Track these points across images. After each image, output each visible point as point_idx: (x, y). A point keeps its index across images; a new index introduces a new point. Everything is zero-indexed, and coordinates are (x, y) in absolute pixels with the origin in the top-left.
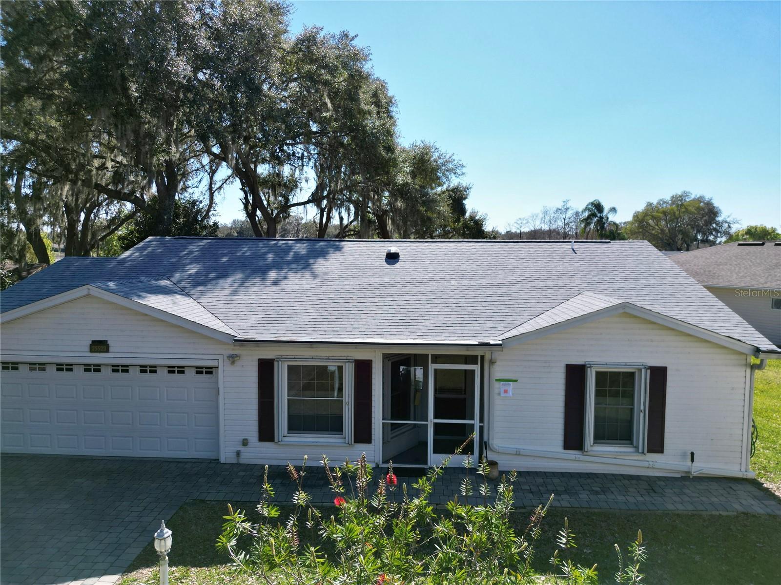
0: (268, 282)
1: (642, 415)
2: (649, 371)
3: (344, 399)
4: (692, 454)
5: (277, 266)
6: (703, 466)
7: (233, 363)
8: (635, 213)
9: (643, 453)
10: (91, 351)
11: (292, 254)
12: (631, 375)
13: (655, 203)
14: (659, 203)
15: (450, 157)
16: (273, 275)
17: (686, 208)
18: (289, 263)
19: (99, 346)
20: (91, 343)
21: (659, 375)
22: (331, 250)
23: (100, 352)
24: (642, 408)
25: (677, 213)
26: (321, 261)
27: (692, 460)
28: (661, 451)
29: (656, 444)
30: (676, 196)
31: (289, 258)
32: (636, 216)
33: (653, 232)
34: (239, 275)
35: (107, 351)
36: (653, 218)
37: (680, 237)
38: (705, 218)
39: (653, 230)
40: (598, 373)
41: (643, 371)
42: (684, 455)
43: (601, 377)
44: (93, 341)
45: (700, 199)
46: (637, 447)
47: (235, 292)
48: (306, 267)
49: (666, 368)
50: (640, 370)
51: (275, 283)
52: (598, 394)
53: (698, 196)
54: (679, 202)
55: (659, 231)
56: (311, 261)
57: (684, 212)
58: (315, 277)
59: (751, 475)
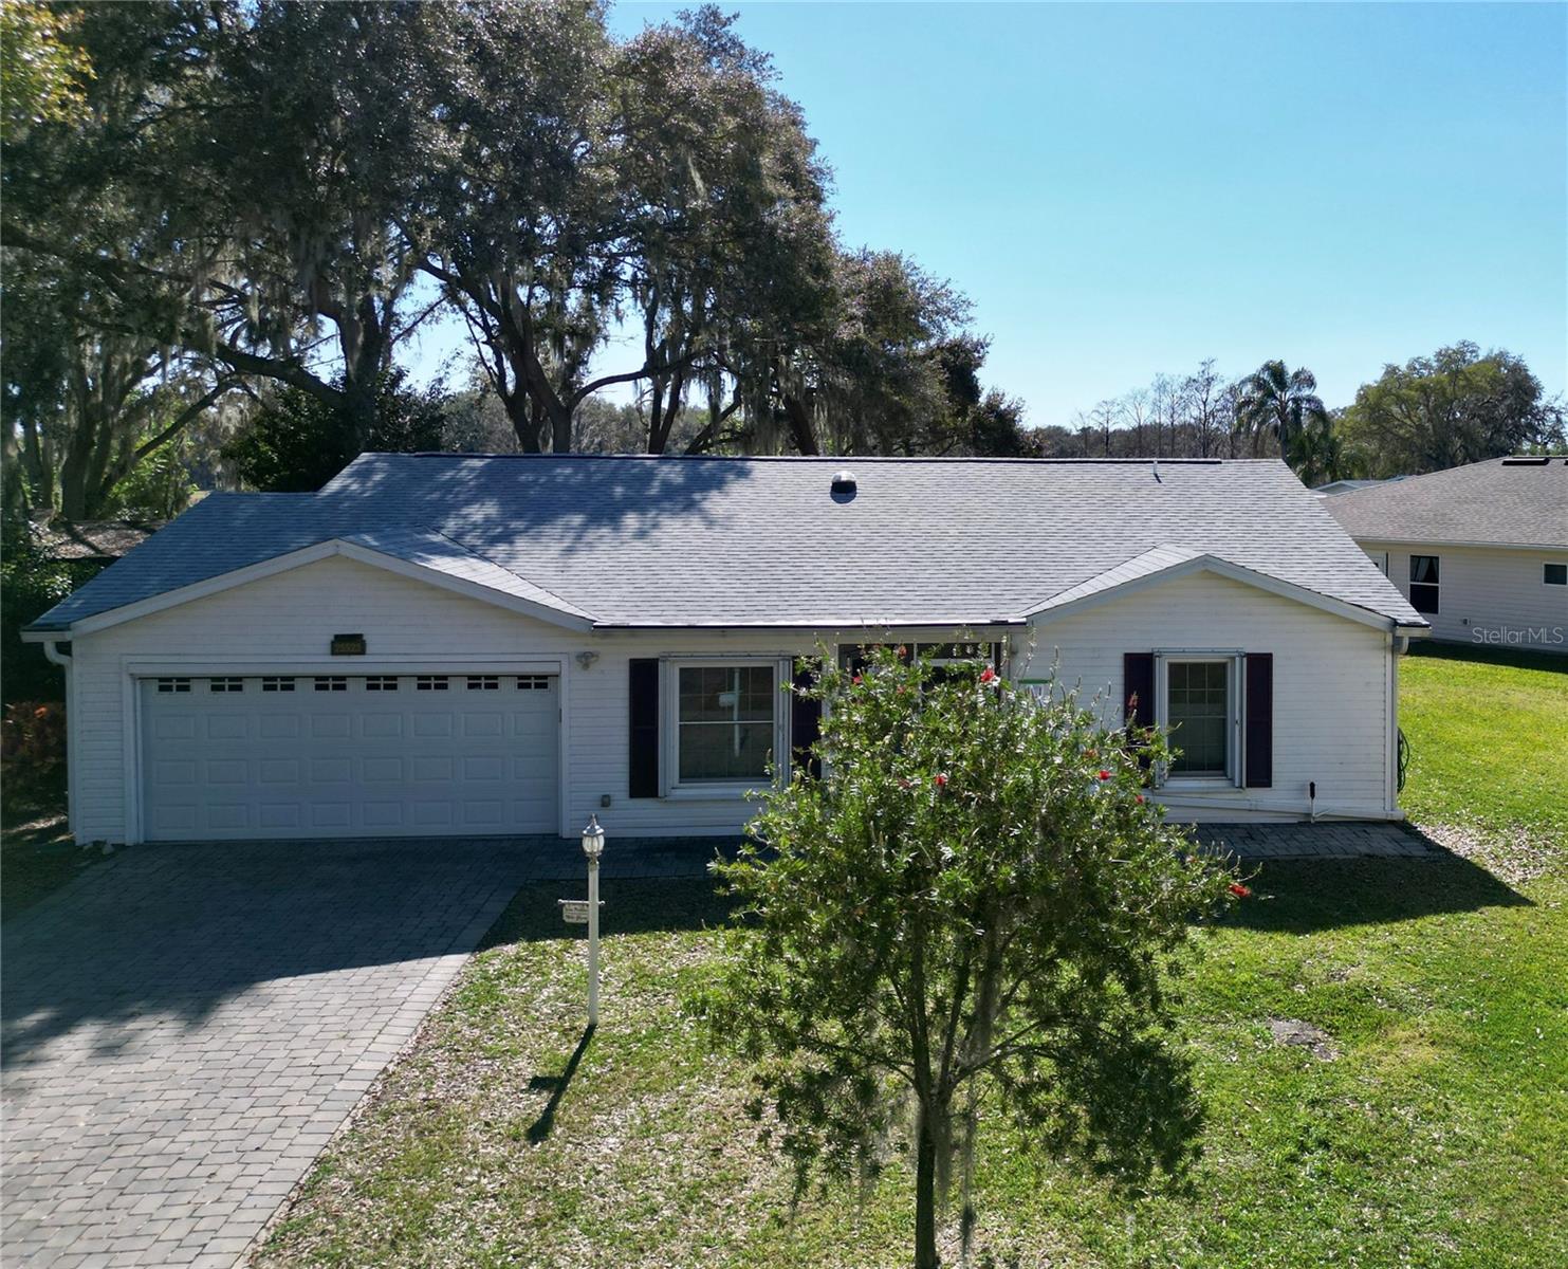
0: (627, 534)
1: (1237, 728)
2: (1245, 660)
3: (775, 722)
4: (1312, 785)
5: (638, 504)
6: (1328, 804)
7: (586, 666)
8: (1362, 389)
9: (1241, 787)
10: (334, 653)
11: (656, 483)
12: (1223, 666)
13: (1403, 367)
14: (1411, 367)
15: (943, 287)
16: (631, 521)
17: (1467, 379)
18: (655, 502)
19: (350, 643)
20: (332, 638)
21: (1260, 667)
22: (731, 477)
23: (349, 654)
24: (1237, 717)
25: (1449, 390)
26: (714, 494)
27: (1313, 795)
28: (1268, 784)
29: (1260, 773)
30: (1447, 350)
31: (654, 491)
32: (1364, 395)
33: (1402, 432)
34: (573, 520)
35: (362, 652)
36: (1400, 400)
37: (1458, 442)
38: (1508, 402)
39: (1401, 427)
40: (1171, 666)
41: (1237, 659)
42: (1301, 789)
43: (1176, 670)
44: (336, 637)
45: (1498, 361)
46: (1232, 780)
47: (570, 551)
48: (690, 506)
49: (1271, 655)
50: (1233, 658)
51: (641, 534)
52: (1171, 700)
53: (1496, 352)
54: (1452, 361)
55: (1414, 430)
56: (697, 496)
57: (1464, 387)
58: (710, 523)
59: (1398, 815)
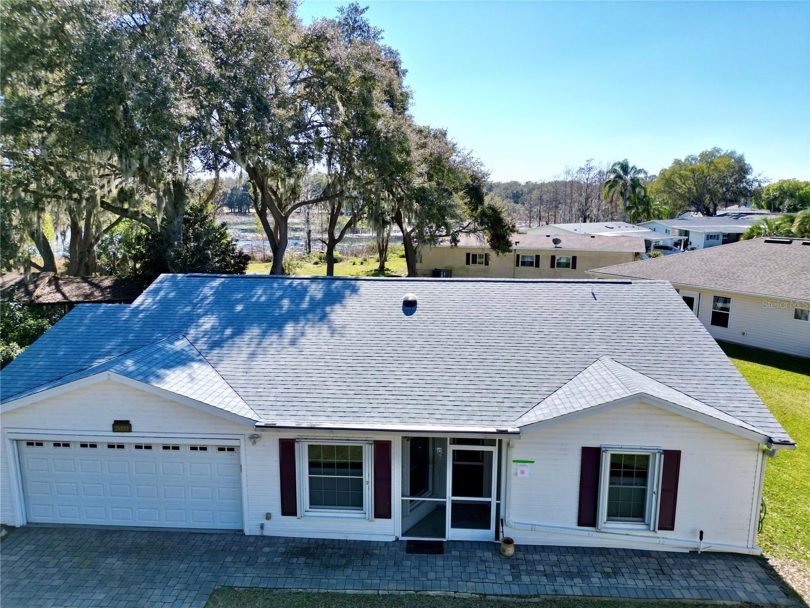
0: (286, 341)
1: (654, 496)
2: (663, 456)
3: (363, 477)
4: (701, 533)
5: (294, 316)
6: (711, 543)
7: (254, 443)
8: (662, 170)
9: (654, 531)
10: (114, 431)
11: (307, 299)
12: (647, 458)
13: (683, 161)
14: (687, 160)
16: (289, 329)
17: (715, 166)
18: (305, 312)
19: (122, 426)
21: (672, 459)
22: (348, 292)
23: (123, 432)
24: (655, 490)
25: (706, 171)
26: (337, 307)
27: (701, 538)
28: (671, 528)
29: (667, 522)
30: (706, 152)
31: (305, 305)
32: (663, 172)
33: (680, 191)
34: (255, 331)
35: (130, 431)
36: (681, 177)
37: (708, 196)
38: (735, 177)
39: (680, 188)
40: (612, 455)
41: (658, 455)
42: (693, 532)
43: (616, 461)
44: (115, 421)
45: (730, 155)
46: (649, 525)
47: (253, 355)
48: (323, 317)
49: (680, 451)
50: (655, 454)
51: (293, 342)
52: (612, 474)
53: (729, 151)
54: (708, 158)
55: (686, 190)
56: (328, 309)
57: (713, 170)
58: (333, 332)
59: (757, 552)
